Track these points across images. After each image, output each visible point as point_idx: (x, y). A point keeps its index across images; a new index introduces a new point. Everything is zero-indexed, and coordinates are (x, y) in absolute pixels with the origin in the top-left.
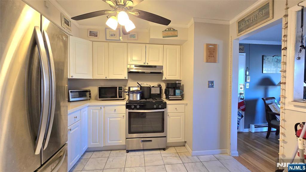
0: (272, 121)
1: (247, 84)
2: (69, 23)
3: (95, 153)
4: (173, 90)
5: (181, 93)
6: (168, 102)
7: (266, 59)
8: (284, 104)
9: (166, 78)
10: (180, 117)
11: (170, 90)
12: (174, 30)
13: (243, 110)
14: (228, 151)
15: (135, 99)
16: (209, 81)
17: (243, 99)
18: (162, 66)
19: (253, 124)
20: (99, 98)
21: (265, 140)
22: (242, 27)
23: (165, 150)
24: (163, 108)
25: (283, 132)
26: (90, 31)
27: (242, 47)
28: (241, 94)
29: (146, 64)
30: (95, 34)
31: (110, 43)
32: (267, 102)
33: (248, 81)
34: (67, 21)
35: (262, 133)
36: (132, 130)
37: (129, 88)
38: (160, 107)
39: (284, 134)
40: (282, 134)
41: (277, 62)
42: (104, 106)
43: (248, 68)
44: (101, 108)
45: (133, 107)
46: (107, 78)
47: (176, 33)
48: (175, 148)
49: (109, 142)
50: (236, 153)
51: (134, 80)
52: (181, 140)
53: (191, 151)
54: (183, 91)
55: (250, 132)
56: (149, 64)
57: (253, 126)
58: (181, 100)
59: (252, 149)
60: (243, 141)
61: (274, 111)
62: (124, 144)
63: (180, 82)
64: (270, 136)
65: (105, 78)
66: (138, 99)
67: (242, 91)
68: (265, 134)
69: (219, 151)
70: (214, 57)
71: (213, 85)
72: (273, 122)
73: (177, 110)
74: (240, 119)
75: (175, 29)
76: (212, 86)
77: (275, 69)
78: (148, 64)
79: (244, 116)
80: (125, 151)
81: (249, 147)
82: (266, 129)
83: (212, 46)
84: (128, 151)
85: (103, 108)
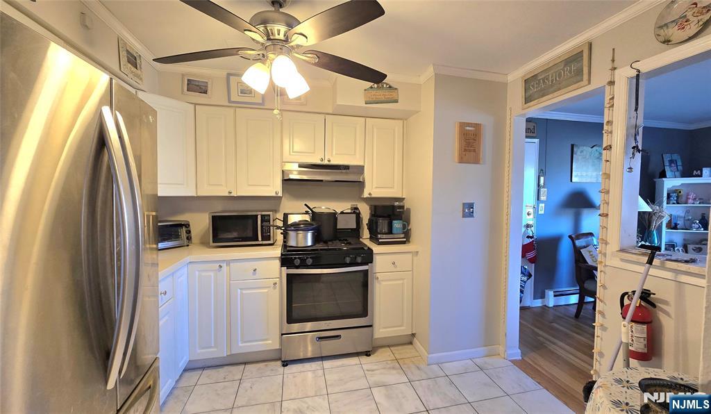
0: (587, 282)
1: (541, 205)
2: (138, 61)
3: (206, 372)
4: (386, 222)
5: (404, 227)
6: (376, 249)
7: (579, 153)
8: (605, 255)
9: (370, 194)
10: (401, 282)
11: (380, 221)
12: (390, 87)
13: (532, 261)
14: (501, 349)
15: (301, 244)
16: (464, 204)
17: (531, 237)
18: (363, 167)
19: (550, 288)
20: (213, 242)
21: (573, 321)
22: (531, 92)
23: (369, 355)
24: (366, 264)
25: (602, 310)
26: (188, 80)
27: (531, 125)
28: (528, 226)
29: (326, 162)
30: (200, 88)
31: (237, 109)
32: (579, 243)
33: (543, 198)
34: (132, 56)
35: (567, 307)
36: (295, 315)
37: (286, 216)
38: (359, 260)
39: (602, 313)
40: (600, 312)
41: (598, 158)
42: (228, 262)
43: (542, 170)
44: (220, 267)
45: (297, 262)
46: (234, 194)
47: (394, 94)
48: (392, 348)
49: (240, 345)
50: (517, 353)
51: (298, 196)
52: (404, 330)
53: (426, 353)
54: (409, 225)
55: (545, 306)
56: (334, 162)
57: (550, 293)
58: (404, 243)
59: (547, 342)
60: (529, 326)
61: (590, 262)
62: (278, 347)
63: (401, 204)
64: (582, 313)
65: (227, 194)
66: (310, 243)
67: (530, 220)
68: (574, 310)
69: (482, 350)
70: (474, 151)
71: (473, 212)
72: (588, 285)
73: (396, 267)
74: (525, 282)
75: (391, 84)
76: (471, 215)
77: (594, 174)
78: (329, 161)
79: (533, 274)
80: (279, 363)
81: (541, 339)
82: (574, 299)
83: (470, 129)
84: (285, 364)
85: (224, 265)
